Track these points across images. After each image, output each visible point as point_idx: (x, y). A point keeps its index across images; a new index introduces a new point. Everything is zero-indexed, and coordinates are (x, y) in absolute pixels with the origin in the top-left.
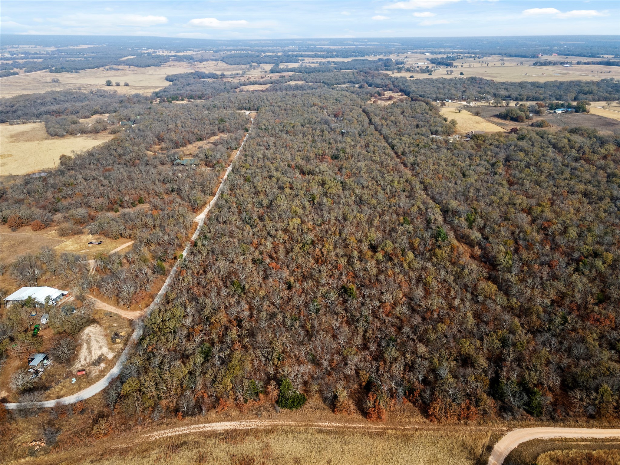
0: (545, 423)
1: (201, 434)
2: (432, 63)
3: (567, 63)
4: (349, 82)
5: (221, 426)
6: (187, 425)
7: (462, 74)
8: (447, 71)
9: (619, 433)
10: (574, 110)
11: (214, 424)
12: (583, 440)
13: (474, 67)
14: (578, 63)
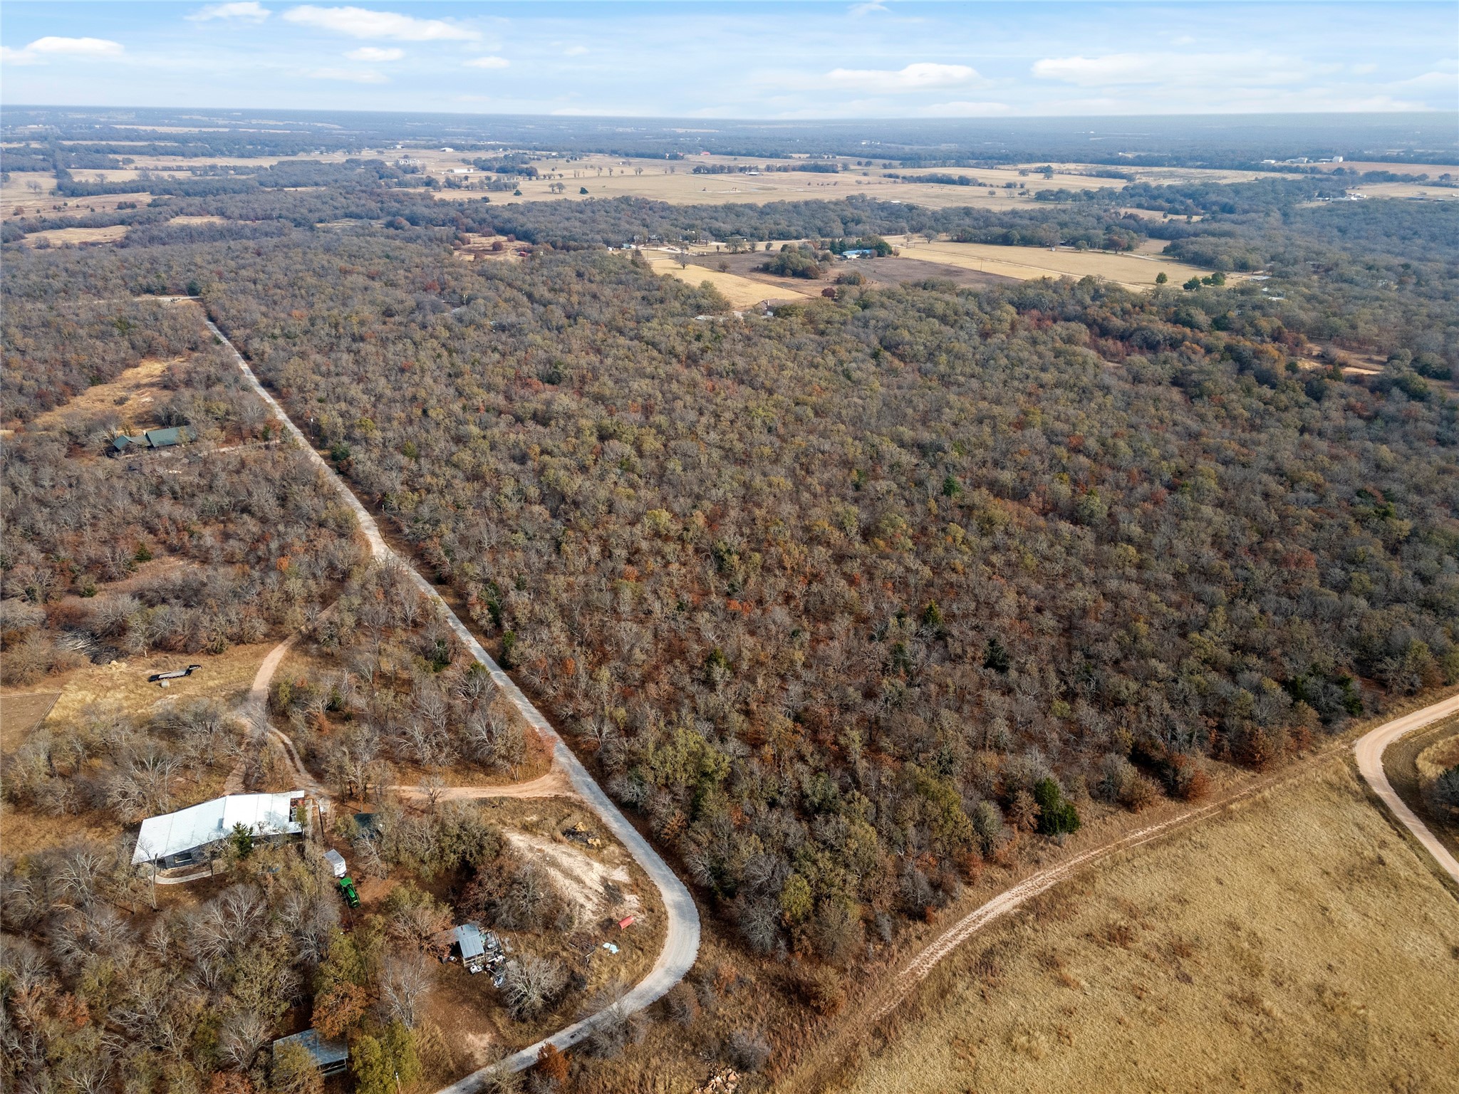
0: (1375, 720)
1: (992, 927)
2: (483, 169)
3: (750, 169)
4: (347, 216)
5: (1004, 903)
6: (950, 924)
7: (583, 191)
8: (552, 186)
9: (1457, 703)
10: (874, 251)
11: (989, 906)
12: (1433, 726)
13: (584, 178)
14: (769, 169)
